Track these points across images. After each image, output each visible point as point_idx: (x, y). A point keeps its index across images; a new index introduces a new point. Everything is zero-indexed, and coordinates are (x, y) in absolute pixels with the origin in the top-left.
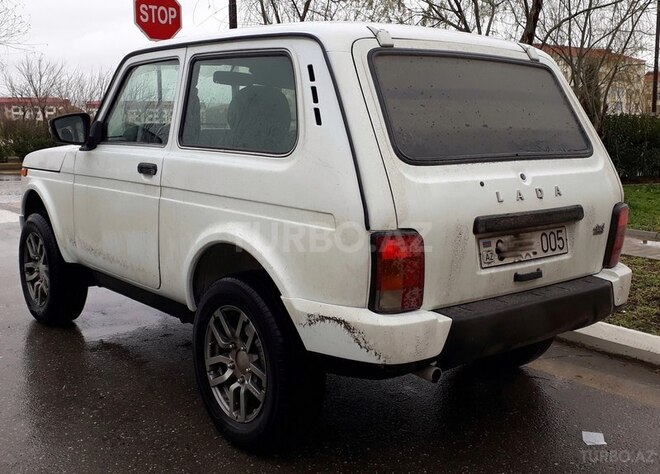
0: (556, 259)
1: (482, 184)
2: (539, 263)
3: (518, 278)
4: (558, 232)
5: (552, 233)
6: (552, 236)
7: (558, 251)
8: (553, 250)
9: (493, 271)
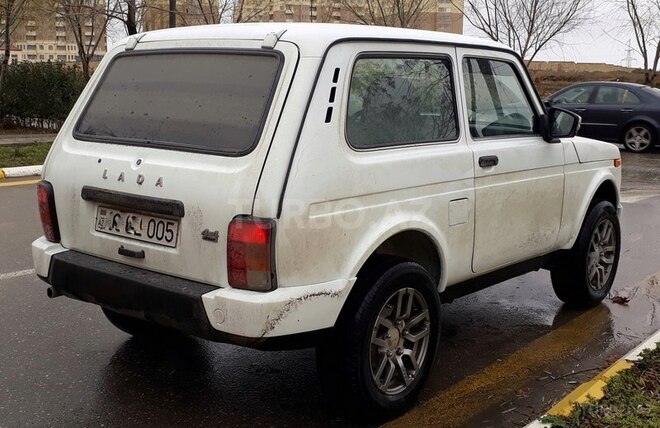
0: (162, 249)
1: (100, 161)
2: (144, 246)
3: (122, 251)
4: (168, 223)
5: (161, 222)
6: (161, 225)
7: (163, 242)
8: (160, 239)
9: (104, 236)
